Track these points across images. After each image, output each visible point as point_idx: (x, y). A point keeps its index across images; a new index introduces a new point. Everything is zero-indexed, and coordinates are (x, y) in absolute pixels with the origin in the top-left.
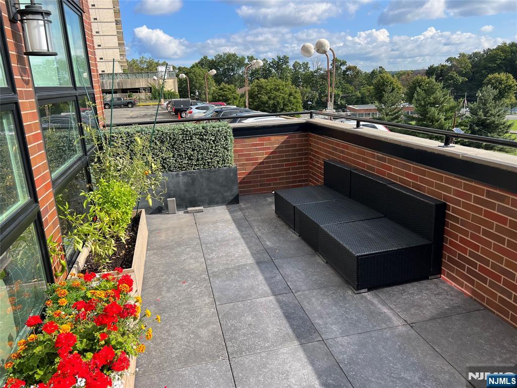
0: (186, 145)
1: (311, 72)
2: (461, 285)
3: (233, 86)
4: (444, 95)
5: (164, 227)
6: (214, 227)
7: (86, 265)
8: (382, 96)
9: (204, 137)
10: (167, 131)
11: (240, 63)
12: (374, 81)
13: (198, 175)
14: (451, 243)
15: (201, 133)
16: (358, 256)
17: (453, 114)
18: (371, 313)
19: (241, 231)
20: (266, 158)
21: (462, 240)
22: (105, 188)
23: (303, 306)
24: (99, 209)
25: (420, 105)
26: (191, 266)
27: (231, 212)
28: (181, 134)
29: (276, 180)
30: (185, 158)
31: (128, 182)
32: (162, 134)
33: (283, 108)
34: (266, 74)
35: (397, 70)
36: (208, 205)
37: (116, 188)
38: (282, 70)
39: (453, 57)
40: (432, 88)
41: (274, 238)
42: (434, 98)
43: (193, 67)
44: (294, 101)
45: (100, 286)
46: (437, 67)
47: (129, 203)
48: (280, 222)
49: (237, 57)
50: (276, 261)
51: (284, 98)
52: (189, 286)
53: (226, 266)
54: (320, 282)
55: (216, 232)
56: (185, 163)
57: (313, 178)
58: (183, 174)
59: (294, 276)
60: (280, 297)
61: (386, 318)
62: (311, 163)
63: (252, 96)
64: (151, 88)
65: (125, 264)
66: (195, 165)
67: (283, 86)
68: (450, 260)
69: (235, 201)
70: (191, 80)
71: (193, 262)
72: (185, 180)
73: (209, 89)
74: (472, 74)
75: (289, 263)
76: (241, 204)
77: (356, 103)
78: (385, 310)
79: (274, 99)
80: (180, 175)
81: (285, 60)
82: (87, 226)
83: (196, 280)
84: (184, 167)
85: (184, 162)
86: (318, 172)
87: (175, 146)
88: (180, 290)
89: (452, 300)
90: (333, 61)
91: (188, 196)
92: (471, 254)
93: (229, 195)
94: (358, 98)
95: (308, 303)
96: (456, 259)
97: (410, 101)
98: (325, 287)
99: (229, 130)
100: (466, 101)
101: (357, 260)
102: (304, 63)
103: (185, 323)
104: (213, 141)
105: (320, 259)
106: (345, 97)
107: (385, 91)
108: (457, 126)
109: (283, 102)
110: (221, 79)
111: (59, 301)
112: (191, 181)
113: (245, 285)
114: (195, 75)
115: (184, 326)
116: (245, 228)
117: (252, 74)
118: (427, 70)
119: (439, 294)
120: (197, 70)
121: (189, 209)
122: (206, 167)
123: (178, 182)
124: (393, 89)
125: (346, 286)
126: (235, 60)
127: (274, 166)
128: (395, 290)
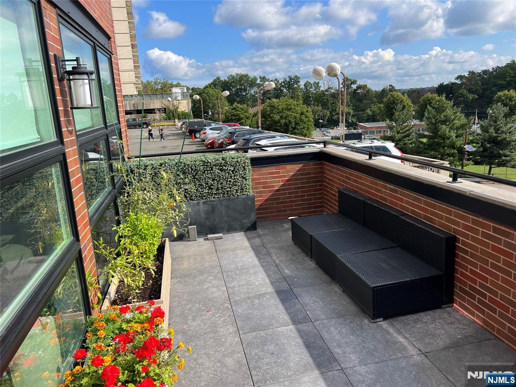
0: (207, 175)
1: (322, 91)
2: (473, 314)
3: (245, 106)
4: (455, 113)
5: (185, 254)
6: (234, 254)
7: (116, 295)
8: (393, 114)
9: (224, 167)
10: (189, 163)
11: (252, 83)
12: (385, 100)
13: (218, 203)
14: (462, 274)
15: (221, 164)
16: (374, 287)
17: (464, 131)
18: (387, 342)
19: (259, 259)
20: (282, 186)
21: (472, 272)
22: (134, 221)
23: (322, 335)
24: (129, 242)
25: (431, 123)
26: (215, 295)
27: (249, 239)
28: (202, 166)
29: (291, 206)
30: (206, 187)
31: (154, 215)
32: (185, 166)
33: (295, 127)
34: (278, 93)
35: (407, 88)
36: (227, 231)
37: (143, 221)
38: (293, 89)
39: (462, 74)
40: (442, 106)
41: (292, 266)
42: (445, 116)
43: (206, 87)
44: (305, 120)
45: (134, 318)
46: (447, 85)
47: (156, 235)
48: (297, 250)
49: (249, 77)
50: (295, 290)
51: (295, 117)
52: (213, 315)
53: (247, 295)
54: (337, 310)
55: (236, 259)
56: (205, 193)
57: (327, 204)
58: (204, 203)
59: (312, 305)
60: (300, 326)
61: (401, 348)
62: (325, 190)
63: (264, 115)
64: (165, 109)
65: (153, 294)
66: (215, 194)
67: (295, 106)
68: (462, 290)
69: (253, 227)
70: (205, 101)
71: (215, 290)
72: (205, 208)
73: (222, 108)
74: (482, 91)
75: (308, 292)
76: (259, 230)
77: (368, 121)
78: (401, 339)
79: (286, 118)
80: (201, 204)
81: (296, 80)
82: (121, 261)
83: (219, 309)
84: (205, 196)
85: (205, 191)
86: (332, 199)
87: (197, 177)
88: (205, 319)
89: (464, 329)
90: (344, 80)
91: (208, 223)
92: (481, 286)
93: (247, 222)
94: (369, 116)
95: (326, 332)
96: (467, 289)
97: (421, 119)
98: (343, 316)
99: (247, 161)
100: (477, 118)
101: (373, 290)
102: (315, 83)
103: (211, 352)
104: (233, 171)
105: (337, 288)
106: (356, 115)
107: (395, 109)
108: (468, 144)
109: (295, 121)
110: (234, 99)
111: (98, 333)
112: (211, 209)
113: (267, 314)
114: (208, 95)
115: (211, 354)
116: (263, 255)
117: (264, 94)
118: (437, 88)
119: (452, 323)
120: (211, 91)
121: (210, 236)
122: (226, 195)
123: (199, 211)
124: (404, 107)
125: (363, 315)
126: (247, 81)
127: (289, 193)
128: (410, 319)
